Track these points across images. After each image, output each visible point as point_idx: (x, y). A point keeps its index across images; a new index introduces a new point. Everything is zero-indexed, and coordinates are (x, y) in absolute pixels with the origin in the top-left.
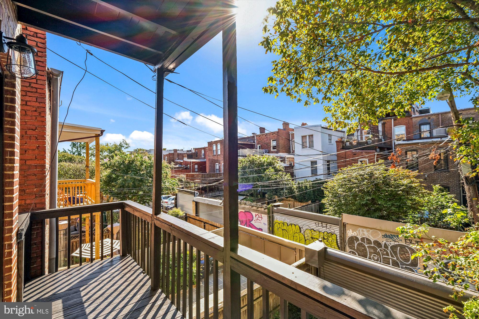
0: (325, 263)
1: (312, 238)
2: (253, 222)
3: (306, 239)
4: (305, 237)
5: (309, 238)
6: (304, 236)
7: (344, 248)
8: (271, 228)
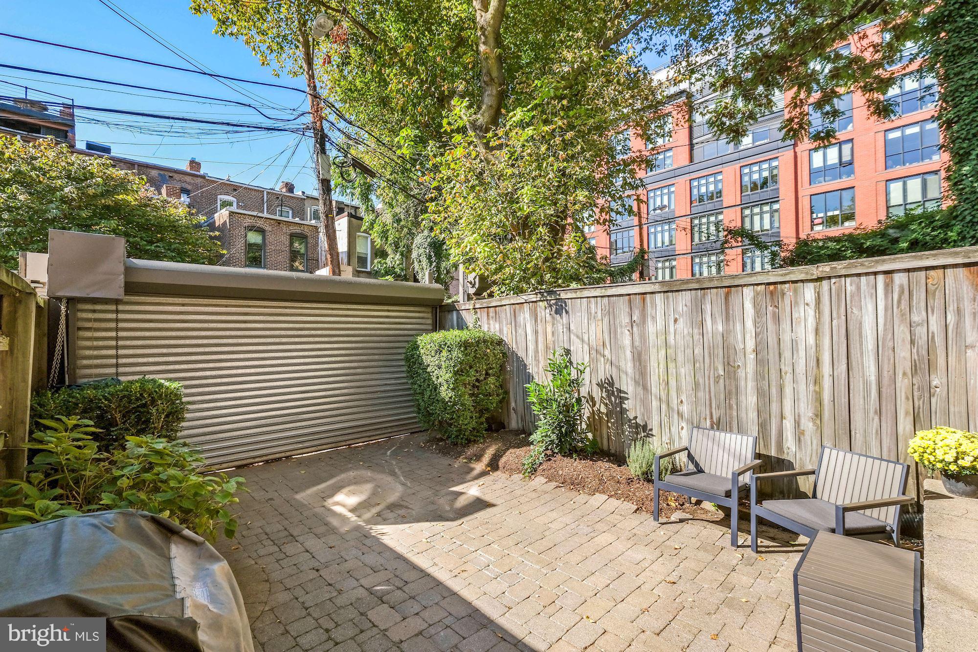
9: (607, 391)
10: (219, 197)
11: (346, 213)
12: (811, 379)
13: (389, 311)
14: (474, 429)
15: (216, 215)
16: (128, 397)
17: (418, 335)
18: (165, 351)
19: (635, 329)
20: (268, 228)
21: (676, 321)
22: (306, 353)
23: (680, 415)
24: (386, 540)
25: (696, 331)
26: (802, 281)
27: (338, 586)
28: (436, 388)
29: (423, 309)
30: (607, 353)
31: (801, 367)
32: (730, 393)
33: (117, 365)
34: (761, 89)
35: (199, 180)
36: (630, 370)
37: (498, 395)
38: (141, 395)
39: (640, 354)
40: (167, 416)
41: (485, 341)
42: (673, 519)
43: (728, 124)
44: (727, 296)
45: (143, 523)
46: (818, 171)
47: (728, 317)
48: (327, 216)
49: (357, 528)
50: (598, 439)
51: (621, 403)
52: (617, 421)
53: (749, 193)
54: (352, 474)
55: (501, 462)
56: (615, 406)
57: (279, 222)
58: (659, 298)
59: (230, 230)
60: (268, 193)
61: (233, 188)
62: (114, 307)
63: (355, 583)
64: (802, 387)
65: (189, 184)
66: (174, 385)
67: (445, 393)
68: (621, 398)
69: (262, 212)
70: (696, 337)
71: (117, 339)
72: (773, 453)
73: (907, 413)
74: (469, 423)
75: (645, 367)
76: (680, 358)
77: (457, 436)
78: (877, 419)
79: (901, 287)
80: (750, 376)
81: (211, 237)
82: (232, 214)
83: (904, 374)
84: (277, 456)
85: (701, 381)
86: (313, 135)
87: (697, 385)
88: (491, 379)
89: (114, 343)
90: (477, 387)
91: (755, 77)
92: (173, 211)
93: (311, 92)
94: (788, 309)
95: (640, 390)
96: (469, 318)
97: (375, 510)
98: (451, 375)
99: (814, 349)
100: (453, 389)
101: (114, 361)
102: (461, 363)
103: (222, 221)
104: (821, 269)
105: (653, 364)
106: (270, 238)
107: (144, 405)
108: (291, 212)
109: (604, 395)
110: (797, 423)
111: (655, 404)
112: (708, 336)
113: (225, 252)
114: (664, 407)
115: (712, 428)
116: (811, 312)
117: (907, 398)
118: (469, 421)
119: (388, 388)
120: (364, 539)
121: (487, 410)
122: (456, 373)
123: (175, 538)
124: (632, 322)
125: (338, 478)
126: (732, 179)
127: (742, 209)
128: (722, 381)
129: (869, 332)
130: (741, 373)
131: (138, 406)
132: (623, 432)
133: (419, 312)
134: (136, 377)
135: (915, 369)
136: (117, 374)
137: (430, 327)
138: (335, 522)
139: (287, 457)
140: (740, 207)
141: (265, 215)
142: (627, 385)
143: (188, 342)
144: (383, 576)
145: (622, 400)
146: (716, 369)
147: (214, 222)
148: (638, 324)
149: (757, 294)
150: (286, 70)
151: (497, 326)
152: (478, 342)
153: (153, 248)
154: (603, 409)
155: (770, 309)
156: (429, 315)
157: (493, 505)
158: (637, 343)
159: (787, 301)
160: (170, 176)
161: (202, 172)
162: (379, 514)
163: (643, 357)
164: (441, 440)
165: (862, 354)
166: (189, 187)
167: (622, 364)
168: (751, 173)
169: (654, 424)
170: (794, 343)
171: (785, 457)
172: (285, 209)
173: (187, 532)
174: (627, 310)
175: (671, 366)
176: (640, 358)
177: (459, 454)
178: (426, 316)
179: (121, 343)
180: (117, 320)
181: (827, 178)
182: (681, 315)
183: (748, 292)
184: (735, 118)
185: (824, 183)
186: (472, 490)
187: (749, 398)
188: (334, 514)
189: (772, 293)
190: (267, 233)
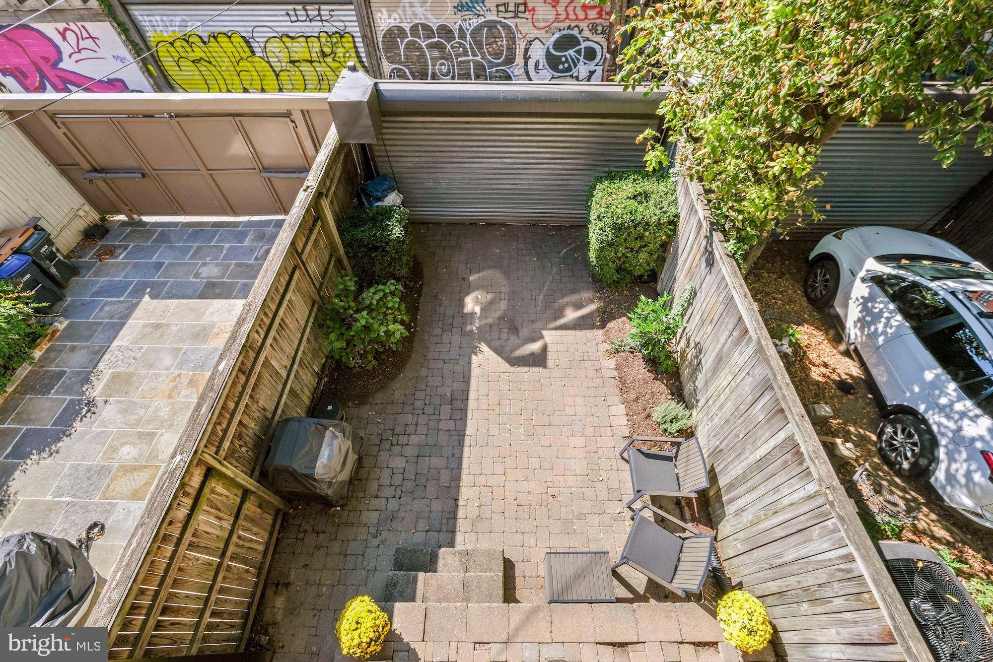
0: (384, 125)
1: (291, 62)
2: (67, 64)
3: (278, 69)
4: (271, 67)
5: (284, 64)
6: (269, 62)
7: (379, 65)
8: (151, 68)
19: (730, 340)
21: (748, 374)
23: (712, 418)
25: (750, 397)
29: (643, 121)
30: (710, 327)
31: (768, 500)
36: (712, 357)
39: (721, 358)
41: (647, 224)
44: (780, 411)
47: (768, 421)
55: (608, 326)
64: (759, 506)
70: (748, 401)
73: (780, 587)
75: (718, 369)
76: (734, 395)
78: (768, 566)
80: (748, 461)
83: (799, 582)
85: (731, 423)
87: (728, 420)
94: (795, 473)
95: (708, 377)
99: (781, 506)
102: (608, 242)
104: (828, 492)
110: (742, 510)
112: (752, 411)
116: (802, 494)
117: (787, 586)
122: (601, 249)
124: (732, 334)
128: (737, 439)
129: (809, 549)
130: (747, 453)
135: (805, 590)
139: (500, 224)
146: (740, 431)
148: (734, 342)
149: (792, 440)
155: (789, 456)
158: (725, 350)
162: (500, 331)
163: (722, 362)
165: (795, 546)
170: (776, 489)
171: (726, 507)
174: (735, 321)
175: (728, 391)
182: (753, 377)
189: (797, 453)
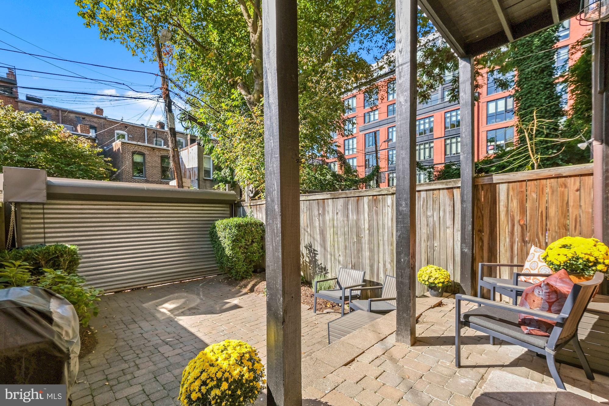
9: (309, 250)
10: (116, 131)
11: (196, 143)
12: (390, 243)
13: (203, 207)
14: (245, 271)
15: (114, 144)
16: (49, 253)
17: (217, 220)
18: (72, 230)
19: (320, 218)
20: (146, 152)
21: (337, 213)
22: (154, 231)
23: (339, 262)
24: (181, 323)
25: (345, 219)
26: (387, 195)
27: (149, 340)
28: (224, 249)
29: (224, 205)
30: (309, 230)
31: (386, 238)
32: (359, 250)
33: (45, 238)
34: (437, 70)
35: (103, 120)
36: (319, 239)
37: (259, 253)
38: (55, 252)
39: (323, 231)
40: (70, 262)
41: (251, 224)
42: (324, 312)
43: (419, 91)
44: (358, 201)
45: (40, 291)
46: (492, 115)
47: (358, 212)
48: (173, 150)
49: (169, 318)
50: (306, 276)
51: (315, 256)
52: (313, 266)
53: (449, 129)
54: (176, 295)
55: (255, 289)
56: (312, 257)
57: (153, 149)
58: (330, 201)
59: (122, 154)
60: (148, 129)
61: (125, 126)
62: (41, 206)
63: (158, 338)
64: (386, 247)
65: (95, 123)
66: (73, 247)
67: (228, 252)
68: (315, 254)
69: (144, 142)
70: (346, 222)
71: (44, 223)
72: (375, 280)
73: (425, 259)
74: (242, 268)
75: (325, 237)
76: (339, 233)
77: (236, 275)
79: (424, 198)
80: (366, 242)
81: (105, 161)
82: (123, 143)
83: (424, 240)
84: (138, 286)
85: (348, 245)
86: (164, 101)
87: (346, 246)
88: (255, 245)
89: (42, 226)
90: (247, 249)
91: (432, 63)
92: (80, 145)
93: (162, 75)
94: (381, 208)
95: (323, 249)
96: (248, 210)
97: (181, 311)
98: (230, 242)
99: (391, 228)
100: (232, 250)
101: (43, 235)
102: (236, 236)
103: (117, 148)
104: (393, 189)
105: (328, 236)
106: (148, 159)
107: (58, 257)
108: (163, 141)
109: (308, 252)
110: (385, 265)
111: (329, 256)
112: (350, 222)
113: (115, 170)
114: (333, 258)
115: (352, 268)
116: (390, 210)
117: (425, 252)
118: (242, 267)
119: (203, 250)
120: (170, 321)
121: (253, 261)
122: (233, 241)
123: (53, 297)
124: (319, 214)
125: (168, 297)
126: (439, 120)
127: (445, 140)
128: (356, 245)
130: (363, 241)
131: (54, 258)
132: (316, 271)
133: (222, 207)
134: (53, 244)
135: (428, 238)
136: (45, 242)
137: (229, 216)
138: (158, 315)
139: (144, 287)
140: (443, 139)
141: (146, 144)
142: (318, 247)
143: (85, 225)
144: (172, 335)
145: (316, 254)
146: (353, 239)
147: (113, 148)
148: (323, 215)
149: (369, 201)
150: (148, 59)
151: (261, 215)
152: (247, 225)
153: (69, 169)
154: (308, 260)
155: (374, 208)
156: (228, 209)
157: (241, 307)
158: (321, 225)
159: (381, 204)
160: (83, 118)
161: (104, 115)
162: (182, 312)
163: (325, 232)
164: (230, 278)
166: (96, 125)
167: (315, 236)
168: (451, 116)
169: (329, 267)
171: (379, 282)
172: (159, 139)
173: (57, 295)
174: (317, 207)
175: (336, 237)
176: (323, 233)
177: (237, 285)
178: (227, 210)
179: (46, 226)
180: (44, 213)
181: (497, 120)
182: (339, 211)
183: (366, 199)
184: (423, 88)
185: (495, 123)
186: (235, 301)
187: (366, 253)
188: (160, 312)
189: (375, 200)
190: (146, 156)
